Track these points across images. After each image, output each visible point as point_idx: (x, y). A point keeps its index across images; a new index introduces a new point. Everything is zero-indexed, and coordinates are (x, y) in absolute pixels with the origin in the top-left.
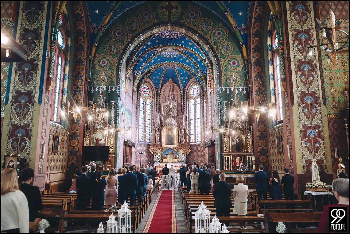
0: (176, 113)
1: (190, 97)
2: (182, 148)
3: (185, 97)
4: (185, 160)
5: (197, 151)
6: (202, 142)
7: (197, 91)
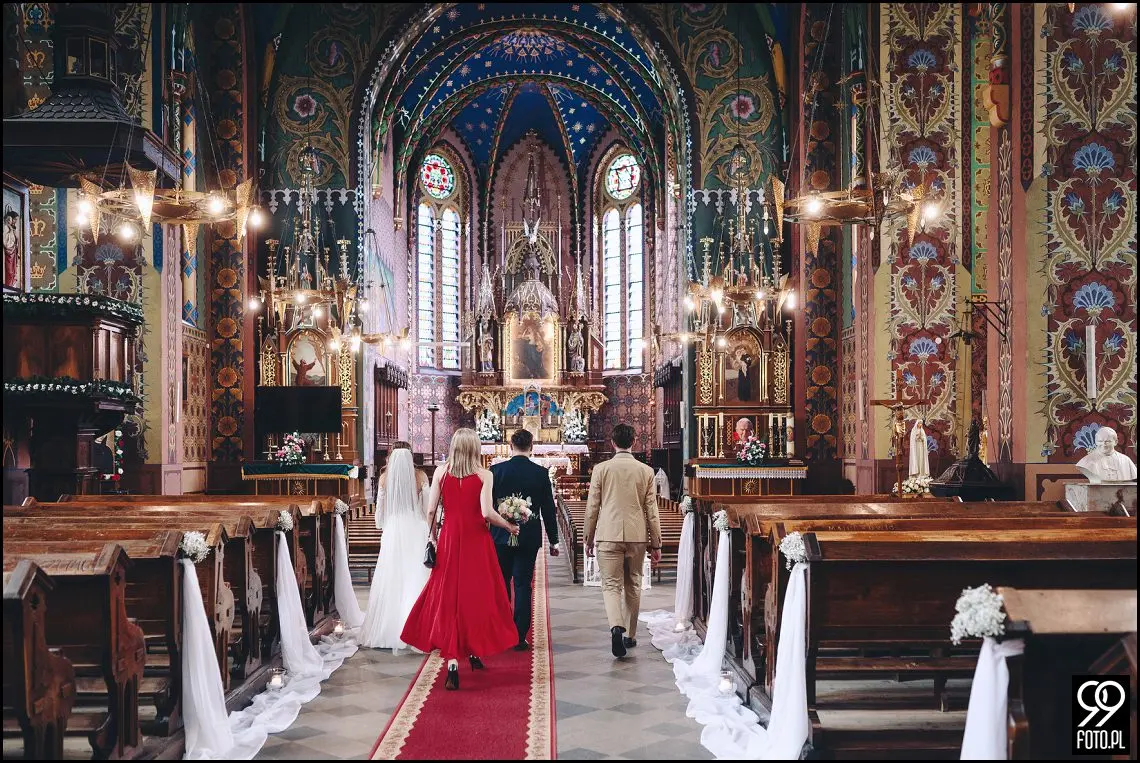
0: (553, 262)
1: (606, 201)
2: (574, 392)
3: (587, 200)
4: (584, 433)
5: (629, 401)
6: (648, 369)
7: (632, 177)
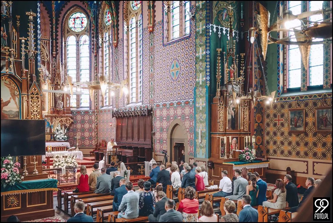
0: (47, 56)
1: (68, 32)
2: (58, 117)
3: (59, 30)
4: (66, 137)
5: (83, 122)
6: (93, 108)
7: (82, 23)
